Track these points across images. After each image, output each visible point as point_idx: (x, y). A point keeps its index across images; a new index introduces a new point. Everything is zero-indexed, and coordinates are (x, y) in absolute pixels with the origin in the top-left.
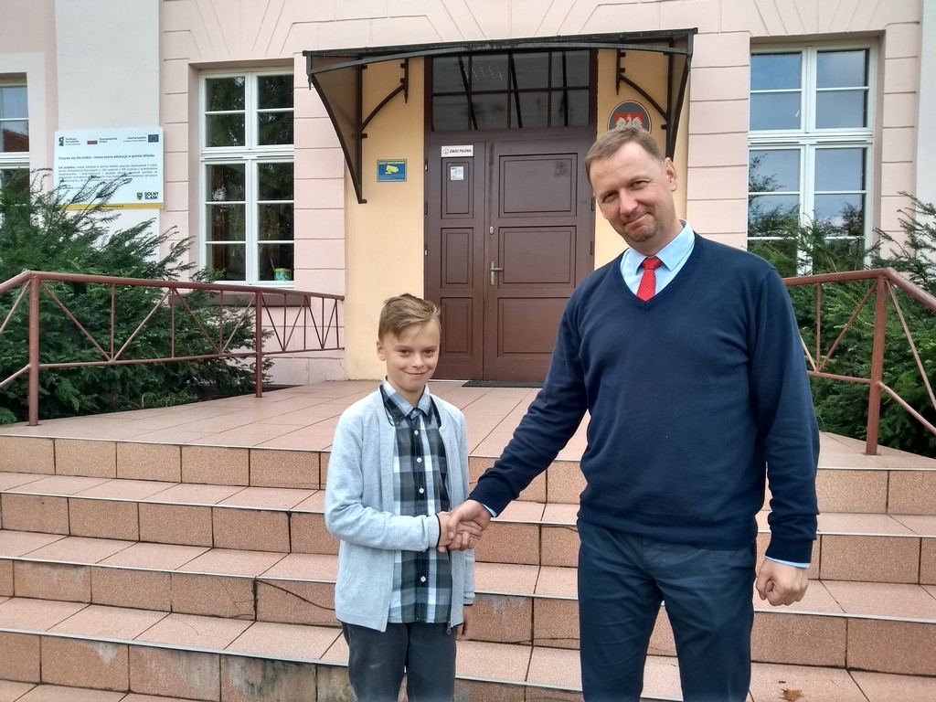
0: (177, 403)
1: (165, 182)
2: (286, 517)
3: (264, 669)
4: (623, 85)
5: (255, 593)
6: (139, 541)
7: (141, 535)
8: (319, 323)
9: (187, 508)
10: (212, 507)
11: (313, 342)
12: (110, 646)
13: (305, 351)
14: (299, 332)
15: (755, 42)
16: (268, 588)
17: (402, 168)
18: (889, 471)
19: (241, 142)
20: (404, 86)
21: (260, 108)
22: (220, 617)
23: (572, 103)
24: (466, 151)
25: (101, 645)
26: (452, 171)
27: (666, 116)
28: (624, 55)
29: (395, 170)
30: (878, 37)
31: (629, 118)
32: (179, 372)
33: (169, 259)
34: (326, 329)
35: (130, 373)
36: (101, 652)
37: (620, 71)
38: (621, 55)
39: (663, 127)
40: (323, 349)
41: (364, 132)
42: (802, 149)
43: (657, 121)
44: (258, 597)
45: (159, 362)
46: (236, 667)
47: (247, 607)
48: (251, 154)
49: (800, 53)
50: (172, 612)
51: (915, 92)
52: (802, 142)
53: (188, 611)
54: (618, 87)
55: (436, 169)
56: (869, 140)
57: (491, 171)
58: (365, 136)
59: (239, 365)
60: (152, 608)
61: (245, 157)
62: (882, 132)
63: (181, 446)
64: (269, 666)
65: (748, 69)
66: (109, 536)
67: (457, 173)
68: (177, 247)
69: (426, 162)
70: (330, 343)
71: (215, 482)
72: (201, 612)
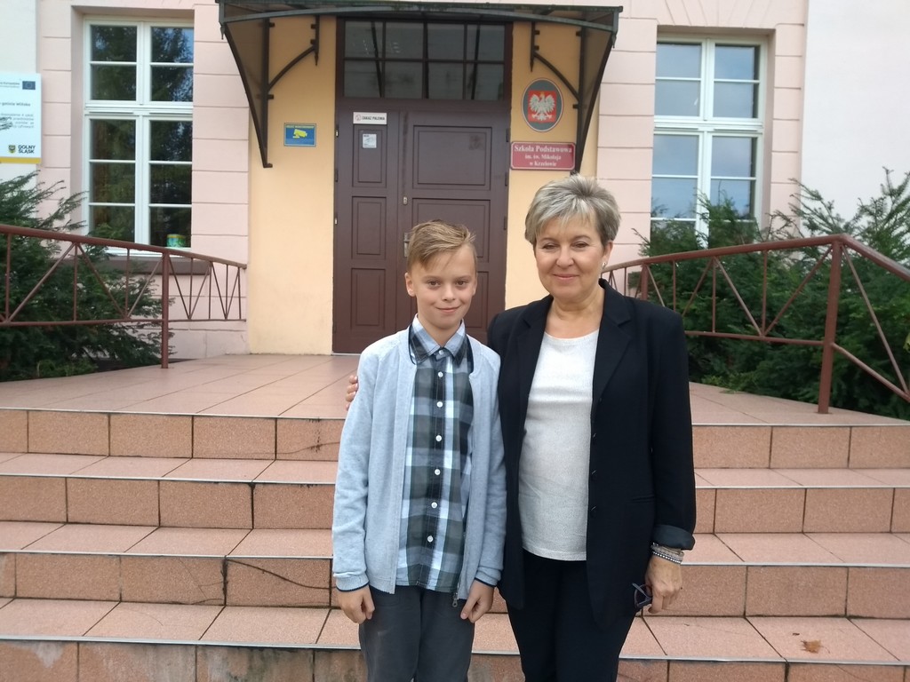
0: (76, 373)
1: (44, 135)
2: (248, 489)
3: (251, 659)
4: (537, 63)
5: (225, 574)
6: (67, 522)
7: (69, 515)
8: (223, 294)
9: (128, 483)
10: (159, 481)
11: (218, 313)
12: (53, 645)
13: (209, 320)
14: (203, 302)
15: (662, 30)
16: (241, 567)
17: (311, 133)
18: (851, 427)
19: (131, 96)
20: (315, 48)
21: (153, 60)
22: (181, 604)
23: (480, 80)
24: (380, 118)
25: (41, 645)
26: (365, 139)
27: (579, 95)
28: (538, 33)
29: (304, 134)
30: (768, 35)
31: (543, 96)
32: (78, 339)
33: (58, 216)
34: (229, 299)
35: (24, 337)
36: (40, 654)
37: (534, 48)
38: (535, 33)
39: (575, 107)
40: (226, 319)
41: (270, 93)
42: (701, 135)
43: (568, 101)
44: (228, 578)
45: (54, 326)
46: (217, 658)
47: (216, 591)
48: (143, 109)
49: (700, 44)
50: (121, 601)
51: (800, 89)
52: (701, 129)
53: (142, 598)
54: (532, 64)
55: (347, 136)
56: (760, 131)
57: (405, 141)
58: (272, 97)
59: (135, 335)
60: (95, 597)
61: (136, 113)
62: (772, 124)
63: (109, 415)
64: (256, 655)
65: (654, 56)
66: (29, 517)
67: (370, 141)
68: (66, 203)
69: (337, 128)
70: (233, 314)
71: (152, 454)
72: (157, 600)
